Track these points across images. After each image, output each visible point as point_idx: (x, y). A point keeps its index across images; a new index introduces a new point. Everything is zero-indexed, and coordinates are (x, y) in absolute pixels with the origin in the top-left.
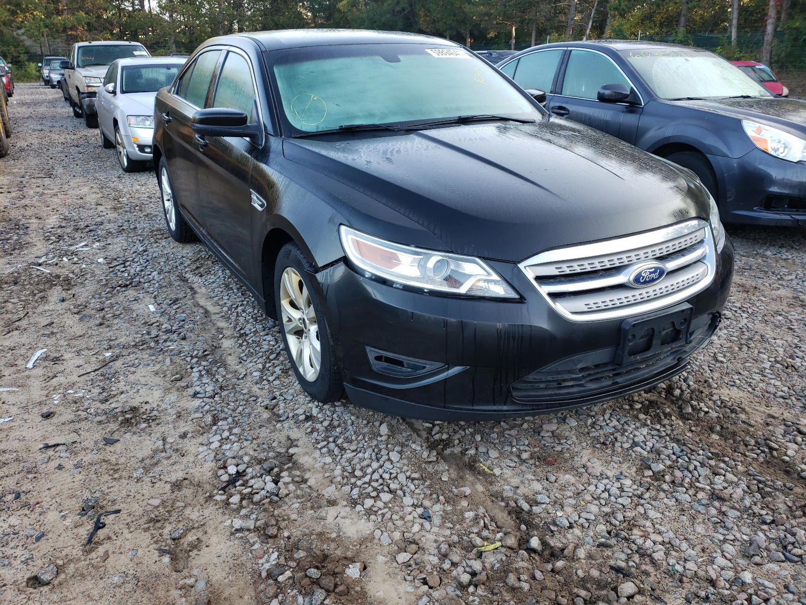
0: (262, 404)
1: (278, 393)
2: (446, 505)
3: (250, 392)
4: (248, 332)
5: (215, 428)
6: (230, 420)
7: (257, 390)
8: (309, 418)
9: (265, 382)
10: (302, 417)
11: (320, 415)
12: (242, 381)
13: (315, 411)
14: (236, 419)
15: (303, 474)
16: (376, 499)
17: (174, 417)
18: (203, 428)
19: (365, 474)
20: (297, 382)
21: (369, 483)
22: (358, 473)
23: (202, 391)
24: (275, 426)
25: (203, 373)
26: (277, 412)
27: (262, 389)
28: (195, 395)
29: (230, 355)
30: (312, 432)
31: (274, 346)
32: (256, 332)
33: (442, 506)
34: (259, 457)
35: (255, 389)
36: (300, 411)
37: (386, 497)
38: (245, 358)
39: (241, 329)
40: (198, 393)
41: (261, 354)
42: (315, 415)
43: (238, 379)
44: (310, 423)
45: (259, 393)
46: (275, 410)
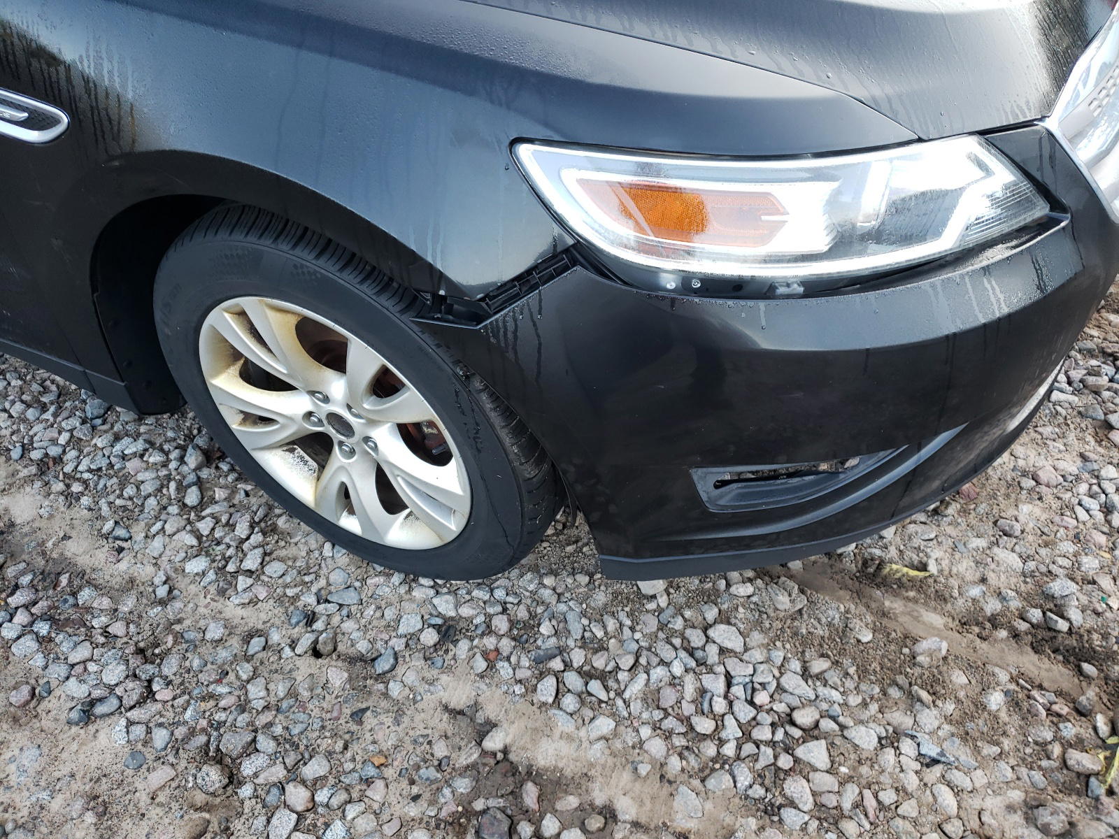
0: (299, 650)
1: (310, 599)
2: (939, 703)
3: (230, 628)
4: (54, 451)
5: (246, 791)
6: (265, 744)
7: (240, 612)
8: (448, 631)
9: (243, 582)
10: (430, 637)
11: (466, 611)
12: (178, 605)
13: (445, 605)
14: (278, 730)
15: (586, 798)
16: (802, 769)
17: (90, 818)
18: (207, 807)
19: (719, 721)
20: (328, 546)
21: (747, 736)
22: (704, 725)
23: (97, 693)
24: (386, 695)
25: (43, 628)
26: (352, 651)
27: (254, 602)
28: (88, 712)
29: (66, 537)
30: (491, 666)
31: (165, 465)
32: (74, 442)
33: (935, 712)
34: (443, 814)
35: (232, 608)
36: (410, 623)
37: (816, 753)
38: (121, 532)
39: (26, 449)
40: (93, 703)
41: (152, 502)
42: (452, 614)
43: (163, 603)
44: (464, 645)
45: (254, 618)
46: (341, 648)
